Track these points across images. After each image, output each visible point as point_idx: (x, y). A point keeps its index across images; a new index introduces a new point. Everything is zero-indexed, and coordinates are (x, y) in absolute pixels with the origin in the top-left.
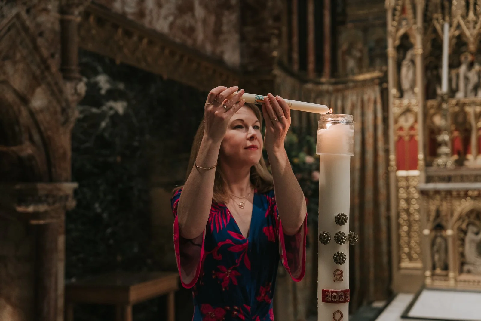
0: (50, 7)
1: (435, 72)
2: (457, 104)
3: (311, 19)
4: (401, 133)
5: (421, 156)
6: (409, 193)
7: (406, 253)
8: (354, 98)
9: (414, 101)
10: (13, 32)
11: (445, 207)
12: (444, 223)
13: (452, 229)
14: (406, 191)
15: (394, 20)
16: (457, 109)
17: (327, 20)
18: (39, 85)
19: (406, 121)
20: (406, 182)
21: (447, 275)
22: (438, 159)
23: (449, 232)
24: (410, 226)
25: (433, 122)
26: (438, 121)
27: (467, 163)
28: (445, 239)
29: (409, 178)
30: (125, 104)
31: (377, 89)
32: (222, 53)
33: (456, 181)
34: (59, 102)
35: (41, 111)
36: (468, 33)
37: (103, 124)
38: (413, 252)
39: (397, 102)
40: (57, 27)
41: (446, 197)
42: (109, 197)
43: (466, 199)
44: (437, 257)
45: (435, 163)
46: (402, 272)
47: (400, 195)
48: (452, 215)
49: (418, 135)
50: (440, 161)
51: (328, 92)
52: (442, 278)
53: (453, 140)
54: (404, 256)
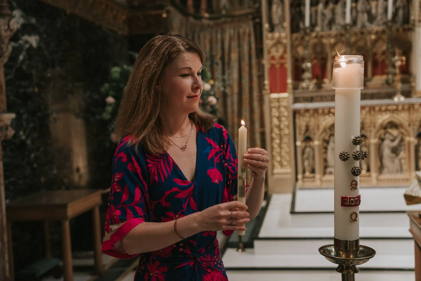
1: (298, 9)
2: (316, 37)
4: (273, 62)
5: (289, 81)
6: (280, 112)
7: (278, 162)
8: (232, 31)
9: (283, 35)
11: (312, 122)
12: (312, 136)
13: (319, 140)
14: (278, 111)
16: (316, 41)
19: (277, 51)
20: (277, 103)
21: (314, 177)
22: (303, 83)
23: (316, 143)
24: (281, 139)
25: (297, 53)
26: (300, 51)
27: (324, 86)
28: (313, 149)
29: (280, 99)
30: (37, 37)
31: (251, 23)
33: (317, 101)
37: (21, 57)
38: (283, 160)
39: (270, 35)
41: (313, 115)
42: (31, 125)
43: (329, 116)
44: (306, 163)
45: (300, 86)
46: (276, 176)
47: (272, 114)
48: (318, 128)
49: (286, 63)
50: (304, 85)
51: (209, 26)
52: (311, 180)
53: (313, 67)
54: (276, 164)
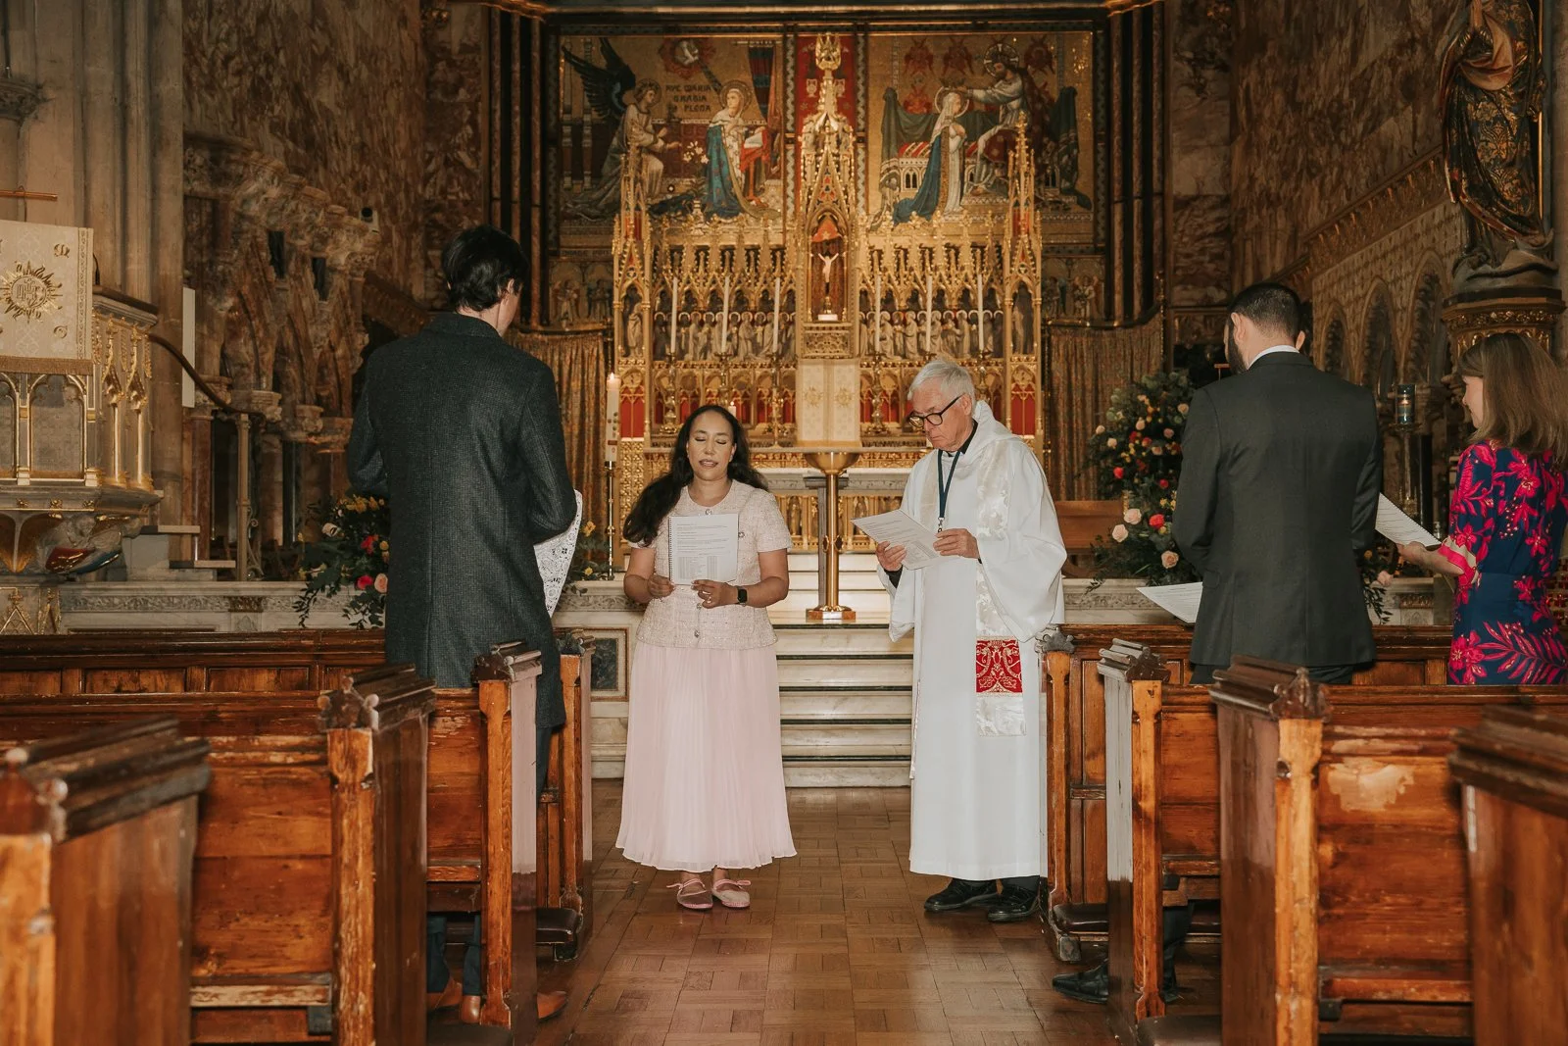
2: (686, 367)
4: (627, 395)
5: (647, 421)
8: (574, 352)
15: (620, 269)
16: (685, 372)
19: (632, 382)
20: (629, 450)
22: (665, 425)
25: (660, 385)
26: (663, 383)
29: (633, 445)
31: (600, 343)
39: (624, 360)
45: (661, 429)
49: (643, 398)
53: (680, 406)
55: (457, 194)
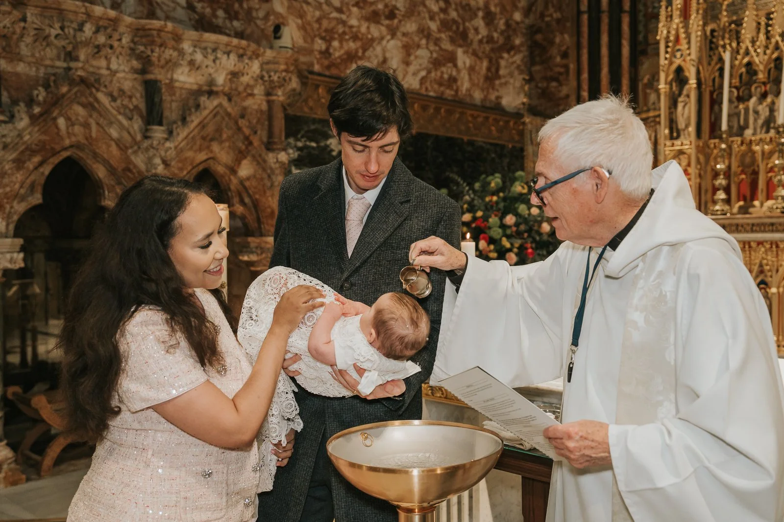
0: (256, 91)
3: (604, 51)
10: (218, 118)
15: (667, 52)
16: (743, 148)
17: (626, 51)
18: (245, 158)
22: (715, 206)
27: (752, 210)
32: (498, 98)
34: (264, 170)
35: (248, 179)
36: (757, 60)
39: (668, 143)
40: (264, 107)
50: (718, 208)
55: (551, 15)
